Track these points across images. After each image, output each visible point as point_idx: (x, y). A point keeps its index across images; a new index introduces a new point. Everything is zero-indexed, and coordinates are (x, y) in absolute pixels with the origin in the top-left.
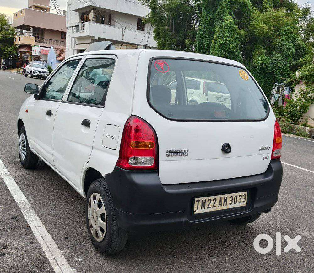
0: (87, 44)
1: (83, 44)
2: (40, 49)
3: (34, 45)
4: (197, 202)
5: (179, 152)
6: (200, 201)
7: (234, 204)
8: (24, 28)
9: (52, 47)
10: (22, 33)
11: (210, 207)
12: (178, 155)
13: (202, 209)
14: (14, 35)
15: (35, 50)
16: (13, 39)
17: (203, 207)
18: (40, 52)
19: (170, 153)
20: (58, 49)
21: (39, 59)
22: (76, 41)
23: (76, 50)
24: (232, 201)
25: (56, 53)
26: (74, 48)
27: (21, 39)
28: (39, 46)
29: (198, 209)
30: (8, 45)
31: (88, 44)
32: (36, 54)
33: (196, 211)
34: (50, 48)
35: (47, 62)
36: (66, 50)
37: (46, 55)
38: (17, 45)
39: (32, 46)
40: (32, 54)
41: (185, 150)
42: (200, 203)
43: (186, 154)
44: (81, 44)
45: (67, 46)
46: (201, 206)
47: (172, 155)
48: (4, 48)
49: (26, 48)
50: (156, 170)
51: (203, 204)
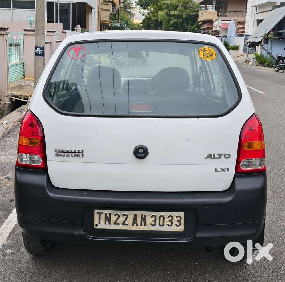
0: (267, 12)
1: (264, 12)
2: (221, 24)
3: (216, 20)
4: (98, 215)
5: (70, 152)
6: (102, 213)
7: (160, 227)
8: (209, 3)
9: (232, 20)
10: (206, 8)
11: (119, 224)
12: (70, 155)
13: (105, 223)
14: (198, 11)
15: (216, 25)
16: (197, 16)
17: (107, 222)
18: (220, 27)
19: (59, 153)
20: (239, 22)
21: (218, 35)
22: (256, 10)
23: (256, 20)
24: (155, 221)
25: (236, 26)
26: (254, 18)
27: (204, 15)
28: (220, 20)
29: (99, 223)
30: (191, 23)
31: (269, 12)
32: (217, 30)
33: (97, 225)
34: (230, 21)
35: (226, 37)
36: (246, 21)
37: (226, 29)
38: (200, 22)
39: (213, 21)
40: (214, 30)
41: (79, 150)
42: (103, 217)
43: (81, 155)
44: (261, 13)
45: (247, 17)
46: (104, 220)
47: (63, 155)
48: (187, 26)
49: (208, 24)
50: (45, 170)
51: (108, 219)
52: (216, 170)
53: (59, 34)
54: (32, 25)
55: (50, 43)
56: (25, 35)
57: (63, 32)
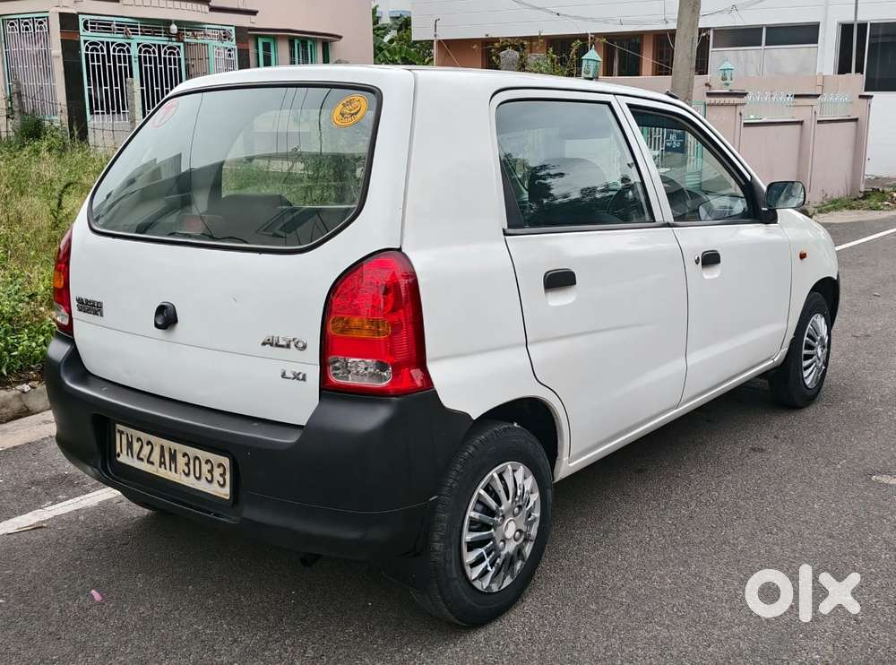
4: (119, 434)
6: (123, 433)
7: (195, 480)
11: (142, 460)
17: (129, 451)
24: (188, 465)
29: (121, 451)
33: (119, 455)
42: (125, 440)
43: (99, 312)
46: (126, 447)
51: (130, 446)
52: (283, 376)
53: (851, 103)
54: (727, 82)
55: (801, 123)
56: (709, 105)
57: (861, 97)
